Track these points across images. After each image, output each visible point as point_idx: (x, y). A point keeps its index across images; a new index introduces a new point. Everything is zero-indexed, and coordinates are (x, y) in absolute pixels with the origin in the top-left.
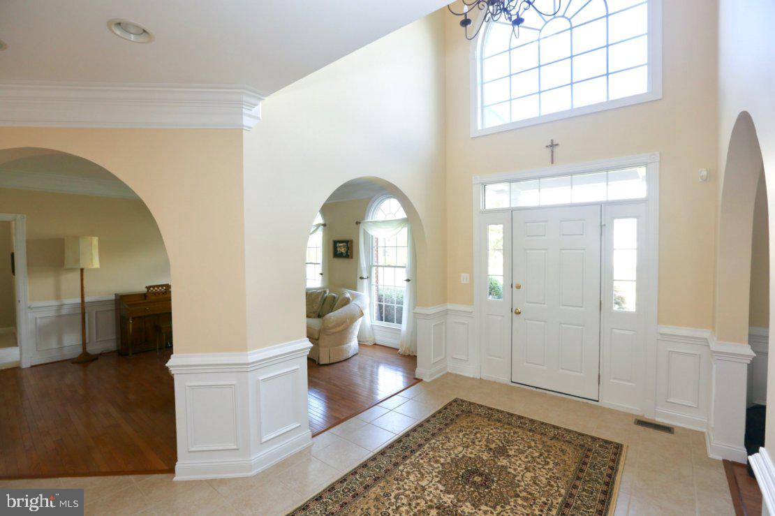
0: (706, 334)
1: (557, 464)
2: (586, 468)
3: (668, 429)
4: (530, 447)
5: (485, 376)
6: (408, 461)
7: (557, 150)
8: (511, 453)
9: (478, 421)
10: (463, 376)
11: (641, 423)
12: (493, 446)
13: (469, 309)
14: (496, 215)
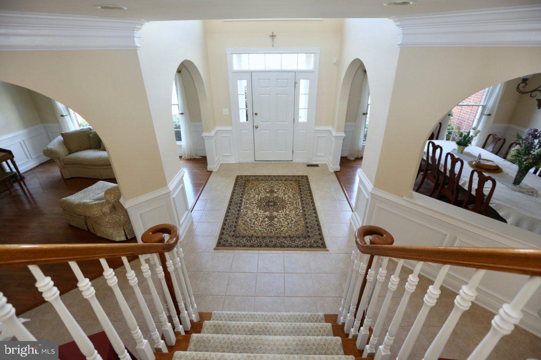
0: (330, 128)
1: (292, 189)
2: (301, 187)
3: (316, 166)
4: (280, 187)
5: (241, 161)
6: (242, 208)
7: (275, 39)
8: (276, 191)
9: (255, 183)
10: (230, 164)
11: (309, 166)
12: (268, 191)
13: (229, 128)
14: (241, 74)
